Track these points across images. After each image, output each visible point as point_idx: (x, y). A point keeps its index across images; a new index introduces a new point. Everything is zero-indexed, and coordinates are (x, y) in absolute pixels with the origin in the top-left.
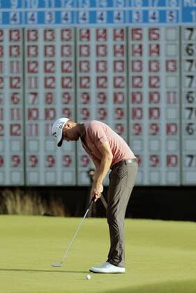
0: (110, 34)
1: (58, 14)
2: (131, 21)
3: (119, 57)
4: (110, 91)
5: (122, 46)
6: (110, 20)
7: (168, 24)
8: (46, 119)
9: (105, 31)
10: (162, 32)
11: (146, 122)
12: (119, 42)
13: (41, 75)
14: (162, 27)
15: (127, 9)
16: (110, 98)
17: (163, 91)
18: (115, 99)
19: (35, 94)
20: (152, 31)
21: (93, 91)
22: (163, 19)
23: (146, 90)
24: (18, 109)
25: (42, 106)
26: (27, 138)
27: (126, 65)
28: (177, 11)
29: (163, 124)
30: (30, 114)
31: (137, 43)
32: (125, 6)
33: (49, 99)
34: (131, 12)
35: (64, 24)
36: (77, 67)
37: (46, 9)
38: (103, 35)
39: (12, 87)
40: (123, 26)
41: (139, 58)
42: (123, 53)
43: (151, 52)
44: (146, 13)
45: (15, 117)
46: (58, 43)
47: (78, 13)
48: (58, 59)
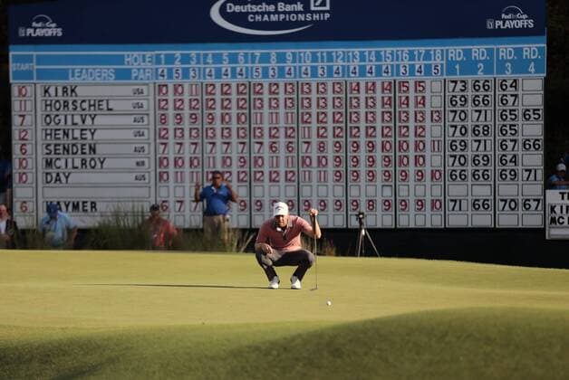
0: (379, 86)
1: (330, 68)
2: (398, 75)
3: (387, 108)
4: (378, 140)
5: (390, 98)
6: (379, 74)
7: (434, 77)
8: (319, 166)
9: (374, 84)
10: (427, 85)
11: (412, 169)
12: (387, 94)
13: (314, 125)
14: (428, 80)
15: (395, 63)
16: (379, 147)
17: (428, 140)
18: (383, 147)
19: (308, 143)
20: (418, 83)
21: (363, 140)
22: (428, 73)
23: (412, 139)
24: (292, 157)
25: (314, 154)
26: (301, 184)
27: (393, 116)
28: (442, 65)
29: (428, 170)
30: (304, 162)
31: (404, 96)
32: (393, 61)
33: (322, 147)
34: (398, 66)
35: (337, 78)
36: (348, 117)
37: (319, 64)
38: (371, 88)
39: (287, 136)
40: (391, 79)
41: (406, 109)
42: (390, 104)
43: (417, 104)
44: (412, 67)
45: (290, 165)
46: (330, 95)
47: (348, 67)
48: (330, 110)
